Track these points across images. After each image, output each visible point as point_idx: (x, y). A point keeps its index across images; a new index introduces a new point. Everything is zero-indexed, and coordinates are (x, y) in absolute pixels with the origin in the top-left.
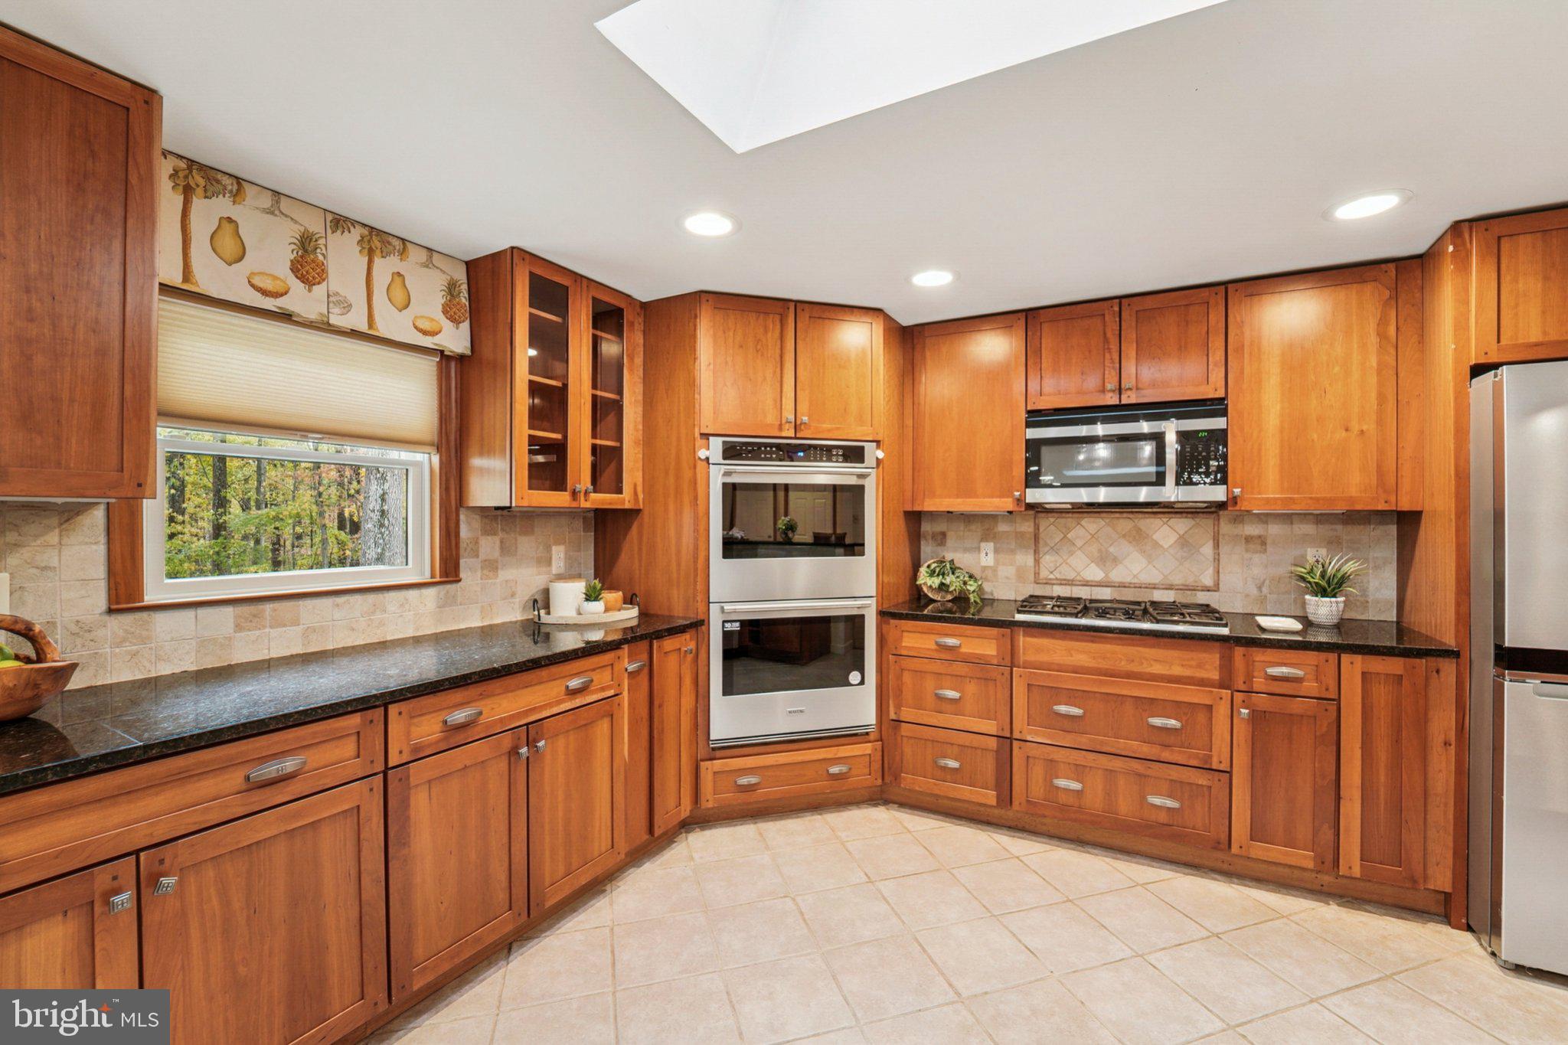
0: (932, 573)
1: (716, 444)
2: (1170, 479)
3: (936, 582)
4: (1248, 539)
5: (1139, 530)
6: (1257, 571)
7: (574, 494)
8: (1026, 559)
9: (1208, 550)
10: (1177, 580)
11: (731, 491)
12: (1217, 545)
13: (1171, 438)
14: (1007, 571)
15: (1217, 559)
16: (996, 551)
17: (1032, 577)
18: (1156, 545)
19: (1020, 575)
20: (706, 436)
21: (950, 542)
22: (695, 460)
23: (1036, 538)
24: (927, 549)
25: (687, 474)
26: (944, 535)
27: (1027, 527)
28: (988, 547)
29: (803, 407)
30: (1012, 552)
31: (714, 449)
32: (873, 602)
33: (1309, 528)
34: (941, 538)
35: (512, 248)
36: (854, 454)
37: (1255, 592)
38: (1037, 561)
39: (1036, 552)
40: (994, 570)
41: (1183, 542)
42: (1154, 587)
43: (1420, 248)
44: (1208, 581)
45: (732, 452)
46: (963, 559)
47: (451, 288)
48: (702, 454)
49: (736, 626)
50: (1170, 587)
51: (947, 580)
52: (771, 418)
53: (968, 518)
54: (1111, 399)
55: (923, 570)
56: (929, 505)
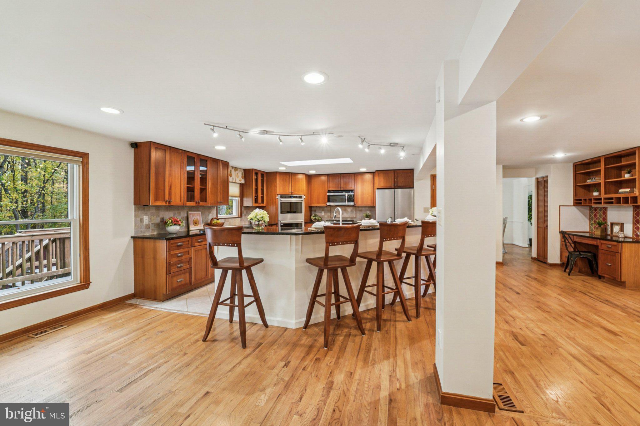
0: (313, 217)
1: (279, 196)
2: (346, 201)
3: (314, 218)
4: (360, 210)
5: (345, 209)
6: (361, 215)
7: (259, 204)
8: (329, 214)
9: (355, 212)
10: (351, 217)
11: (281, 203)
12: (356, 211)
13: (347, 195)
14: (326, 216)
15: (356, 213)
16: (324, 213)
17: (330, 217)
18: (348, 211)
19: (328, 217)
20: (278, 195)
21: (317, 211)
22: (276, 199)
23: (331, 210)
24: (313, 213)
25: (274, 200)
26: (316, 210)
27: (329, 209)
28: (323, 212)
29: (293, 190)
30: (327, 213)
31: (279, 197)
32: (304, 221)
33: (367, 209)
34: (315, 211)
35: (253, 169)
36: (300, 197)
37: (360, 218)
38: (331, 214)
39: (331, 213)
40: (324, 216)
41: (352, 211)
42: (347, 218)
43: (374, 171)
44: (355, 217)
45: (282, 197)
46: (319, 214)
47: (242, 173)
48: (277, 197)
49: (282, 224)
50: (350, 218)
51: (316, 218)
52: (287, 192)
53: (320, 207)
54: (339, 189)
55: (312, 216)
56: (313, 205)
